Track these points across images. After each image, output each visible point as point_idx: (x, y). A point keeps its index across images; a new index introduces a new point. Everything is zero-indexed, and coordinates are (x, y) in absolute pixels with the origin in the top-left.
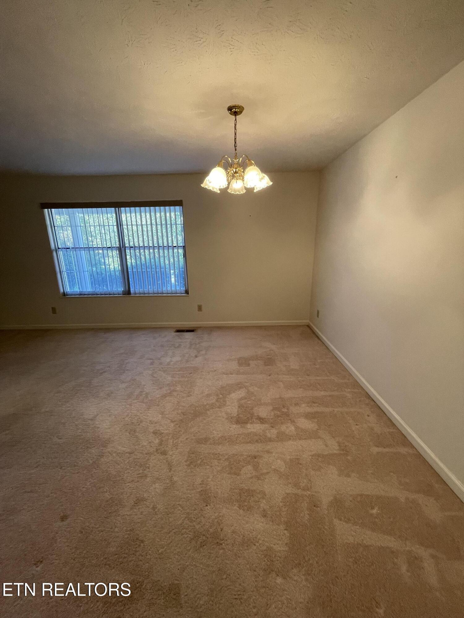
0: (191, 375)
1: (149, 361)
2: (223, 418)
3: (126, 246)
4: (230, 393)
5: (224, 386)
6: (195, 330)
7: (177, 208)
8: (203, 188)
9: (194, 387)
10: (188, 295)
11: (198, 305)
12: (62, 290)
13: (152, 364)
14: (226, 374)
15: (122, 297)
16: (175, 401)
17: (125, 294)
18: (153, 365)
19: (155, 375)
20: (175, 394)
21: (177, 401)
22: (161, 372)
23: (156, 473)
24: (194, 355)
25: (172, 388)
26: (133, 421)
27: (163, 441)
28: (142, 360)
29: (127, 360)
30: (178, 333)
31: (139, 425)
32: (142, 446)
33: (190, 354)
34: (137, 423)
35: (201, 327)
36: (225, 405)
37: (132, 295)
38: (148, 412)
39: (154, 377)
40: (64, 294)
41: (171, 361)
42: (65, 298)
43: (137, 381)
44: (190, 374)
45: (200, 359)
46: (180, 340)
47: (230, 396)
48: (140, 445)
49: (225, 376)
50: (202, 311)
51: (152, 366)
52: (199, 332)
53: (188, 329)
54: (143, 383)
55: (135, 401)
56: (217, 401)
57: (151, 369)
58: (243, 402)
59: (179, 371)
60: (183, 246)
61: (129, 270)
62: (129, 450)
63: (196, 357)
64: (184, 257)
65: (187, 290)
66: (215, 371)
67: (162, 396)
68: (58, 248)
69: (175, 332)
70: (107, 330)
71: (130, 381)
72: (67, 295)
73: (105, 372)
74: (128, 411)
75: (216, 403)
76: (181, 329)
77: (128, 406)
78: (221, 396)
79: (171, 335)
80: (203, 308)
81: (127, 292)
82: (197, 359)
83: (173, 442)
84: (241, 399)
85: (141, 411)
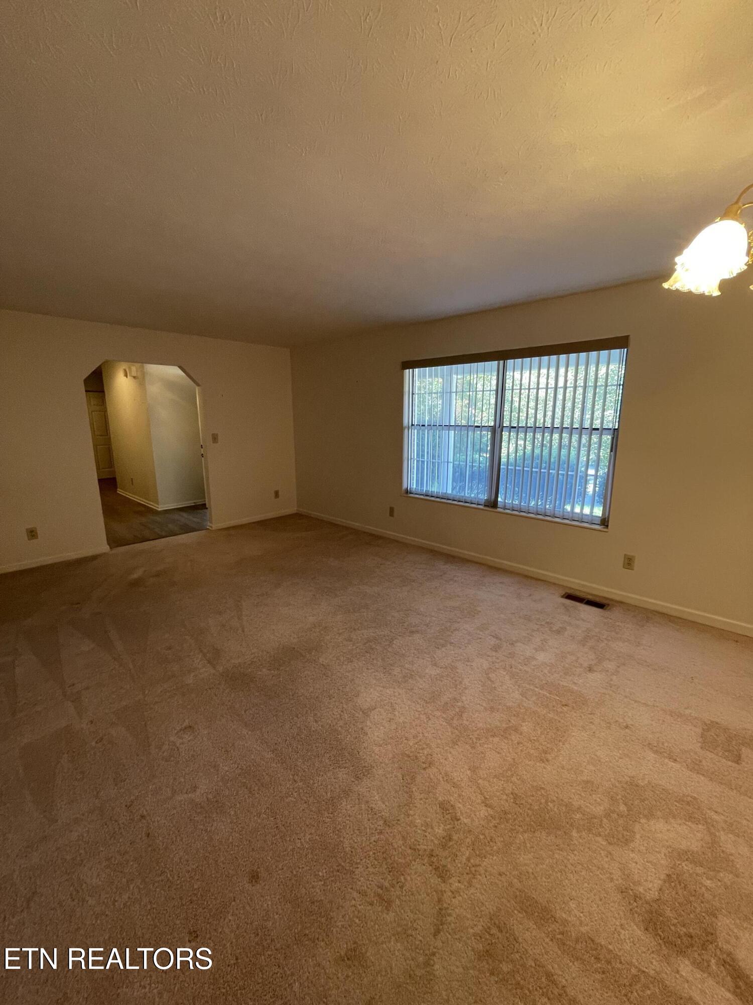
0: (565, 709)
1: (493, 641)
2: (612, 880)
3: (505, 425)
4: (650, 816)
5: (640, 782)
6: (608, 605)
7: (616, 352)
8: (669, 291)
9: (561, 744)
10: (605, 530)
11: (625, 555)
12: (405, 486)
13: (496, 648)
14: (656, 752)
15: (482, 510)
16: (508, 755)
17: (488, 506)
18: (496, 651)
19: (492, 676)
20: (515, 738)
21: (514, 759)
22: (505, 673)
23: (409, 914)
24: (586, 665)
25: (514, 721)
26: (418, 755)
27: (450, 839)
28: (481, 633)
29: (459, 623)
30: (568, 602)
31: (424, 769)
32: (411, 822)
33: (578, 658)
34: (423, 763)
35: (622, 602)
36: (627, 842)
37: (499, 510)
38: (451, 750)
39: (489, 678)
40: (407, 492)
41: (534, 658)
42: (407, 497)
43: (457, 673)
44: (563, 705)
45: (596, 678)
46: (566, 618)
47: (652, 822)
48: (408, 818)
49: (651, 756)
50: (632, 569)
51: (494, 654)
52: (614, 614)
53: (590, 597)
54: (466, 681)
55: (438, 714)
56: (607, 815)
57: (490, 659)
58: (686, 867)
59: (542, 688)
60: (615, 429)
61: (502, 467)
62: (386, 814)
63: (590, 669)
64: (611, 451)
65: (605, 518)
66: (627, 727)
67: (488, 730)
68: (412, 425)
69: (563, 597)
70: (451, 558)
71: (446, 668)
72: (411, 493)
73: (417, 632)
74: (419, 728)
75: (605, 820)
76: (578, 594)
77: (423, 717)
78: (623, 808)
79: (552, 601)
80: (637, 564)
81: (493, 504)
82: (591, 676)
83: (468, 859)
84: (685, 855)
85: (439, 741)
